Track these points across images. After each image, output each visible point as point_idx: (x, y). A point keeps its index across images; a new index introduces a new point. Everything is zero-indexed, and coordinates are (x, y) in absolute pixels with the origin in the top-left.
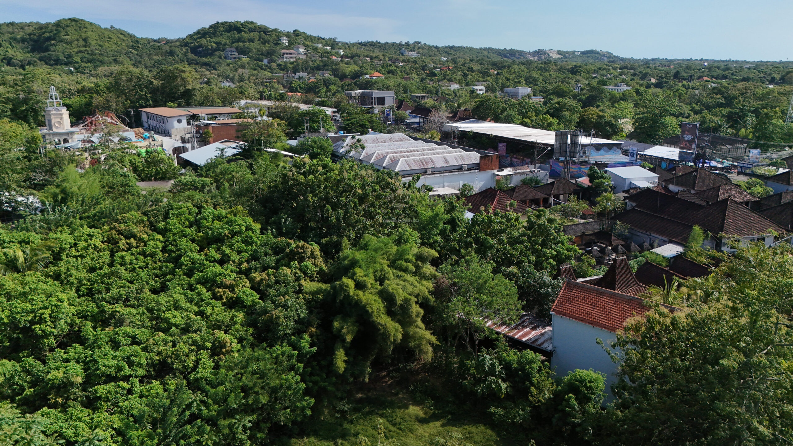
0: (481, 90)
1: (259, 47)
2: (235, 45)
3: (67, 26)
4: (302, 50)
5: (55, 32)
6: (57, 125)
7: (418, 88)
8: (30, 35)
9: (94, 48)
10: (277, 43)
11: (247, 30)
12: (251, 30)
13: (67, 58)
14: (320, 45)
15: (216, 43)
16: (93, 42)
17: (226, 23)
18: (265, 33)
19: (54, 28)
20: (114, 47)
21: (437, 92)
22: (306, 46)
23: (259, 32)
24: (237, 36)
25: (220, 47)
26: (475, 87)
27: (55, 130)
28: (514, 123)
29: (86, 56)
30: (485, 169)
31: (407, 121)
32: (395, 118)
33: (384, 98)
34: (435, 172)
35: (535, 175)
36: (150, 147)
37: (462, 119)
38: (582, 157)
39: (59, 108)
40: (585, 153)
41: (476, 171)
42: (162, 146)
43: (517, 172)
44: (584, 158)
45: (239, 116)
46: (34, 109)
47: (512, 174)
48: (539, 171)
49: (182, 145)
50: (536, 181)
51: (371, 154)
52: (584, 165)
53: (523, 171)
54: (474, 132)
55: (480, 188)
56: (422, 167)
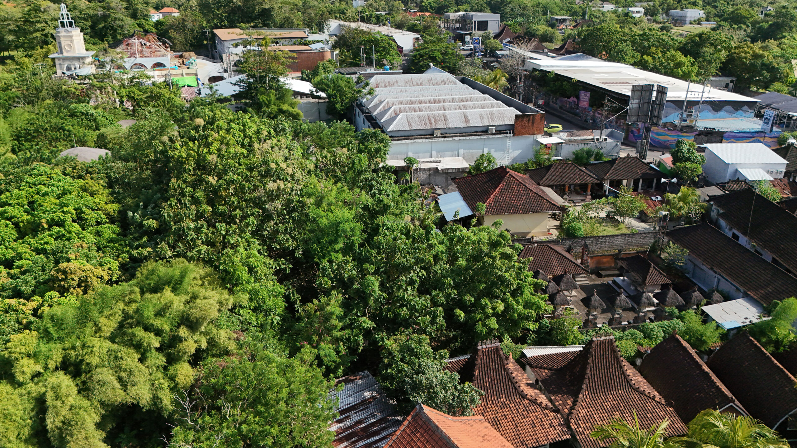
0: (639, 12)
6: (67, 48)
7: (562, 9)
21: (584, 14)
26: (630, 9)
27: (65, 55)
28: (625, 62)
30: (523, 134)
31: (498, 52)
32: (485, 48)
33: (487, 22)
34: (446, 134)
35: (598, 145)
36: (182, 75)
37: (569, 52)
38: (686, 121)
39: (69, 28)
40: (690, 115)
41: (508, 135)
42: (196, 74)
43: (572, 138)
44: (688, 121)
45: (303, 41)
46: (112, 27)
47: (561, 143)
48: (606, 140)
49: (219, 74)
50: (597, 154)
51: (380, 102)
52: (686, 132)
53: (582, 138)
54: (556, 74)
55: (515, 158)
56: (428, 127)
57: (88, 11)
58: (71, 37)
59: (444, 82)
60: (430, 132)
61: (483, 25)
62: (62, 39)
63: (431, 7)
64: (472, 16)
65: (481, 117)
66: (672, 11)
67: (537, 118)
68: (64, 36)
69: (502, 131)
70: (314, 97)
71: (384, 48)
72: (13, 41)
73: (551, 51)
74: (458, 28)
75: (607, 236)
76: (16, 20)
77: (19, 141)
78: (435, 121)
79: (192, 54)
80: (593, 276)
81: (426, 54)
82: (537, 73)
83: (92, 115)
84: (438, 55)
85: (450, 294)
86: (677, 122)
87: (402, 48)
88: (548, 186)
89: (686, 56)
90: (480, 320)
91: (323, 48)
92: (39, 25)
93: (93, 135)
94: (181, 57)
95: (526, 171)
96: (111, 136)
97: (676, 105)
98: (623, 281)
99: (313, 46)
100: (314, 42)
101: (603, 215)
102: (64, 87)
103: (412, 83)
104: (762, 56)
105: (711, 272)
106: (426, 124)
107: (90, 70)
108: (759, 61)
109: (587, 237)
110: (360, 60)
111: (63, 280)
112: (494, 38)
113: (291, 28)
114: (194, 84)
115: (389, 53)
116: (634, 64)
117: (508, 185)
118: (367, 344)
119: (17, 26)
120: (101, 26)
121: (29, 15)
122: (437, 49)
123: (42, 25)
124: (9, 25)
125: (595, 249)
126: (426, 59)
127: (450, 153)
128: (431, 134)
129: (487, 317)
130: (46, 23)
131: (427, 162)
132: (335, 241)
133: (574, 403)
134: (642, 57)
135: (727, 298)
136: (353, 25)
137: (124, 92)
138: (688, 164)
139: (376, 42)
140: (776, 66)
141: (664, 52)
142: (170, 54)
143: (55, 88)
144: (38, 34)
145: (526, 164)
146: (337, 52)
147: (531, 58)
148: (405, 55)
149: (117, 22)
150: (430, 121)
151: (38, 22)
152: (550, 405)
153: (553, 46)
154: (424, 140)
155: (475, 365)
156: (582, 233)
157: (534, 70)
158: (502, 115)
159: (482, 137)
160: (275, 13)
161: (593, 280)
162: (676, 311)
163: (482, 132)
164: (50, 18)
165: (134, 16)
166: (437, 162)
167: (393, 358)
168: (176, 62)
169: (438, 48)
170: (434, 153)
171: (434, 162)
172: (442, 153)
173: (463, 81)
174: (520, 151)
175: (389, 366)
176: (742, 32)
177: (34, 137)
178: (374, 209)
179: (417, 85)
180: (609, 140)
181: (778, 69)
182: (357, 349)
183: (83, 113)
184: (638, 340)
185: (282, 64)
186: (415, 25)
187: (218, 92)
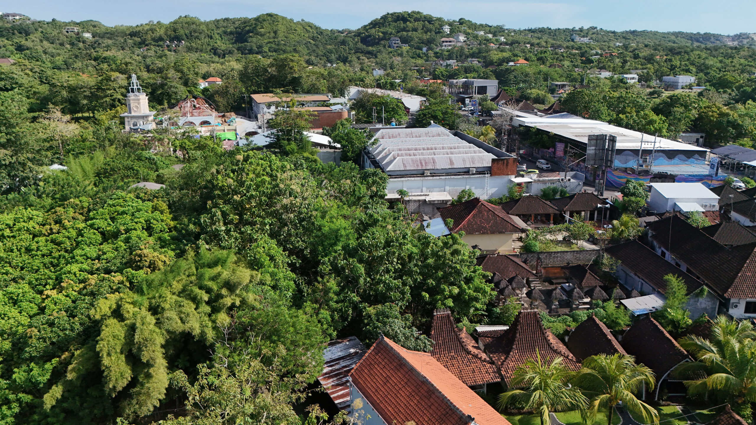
0: (633, 78)
1: (420, 36)
2: (399, 34)
3: (264, 20)
4: (462, 38)
5: (254, 26)
6: (135, 109)
7: (562, 76)
8: (236, 28)
9: (280, 39)
10: (439, 32)
11: (412, 20)
12: (416, 20)
13: (258, 48)
14: (482, 33)
15: (383, 33)
16: (281, 34)
17: (395, 13)
18: (429, 22)
19: (254, 22)
20: (297, 38)
21: (582, 80)
22: (467, 34)
23: (424, 21)
24: (402, 25)
25: (386, 36)
26: (625, 76)
27: (133, 114)
29: (273, 46)
30: (499, 174)
31: (493, 112)
32: (482, 109)
33: (486, 87)
34: (434, 174)
35: (563, 184)
36: (224, 131)
37: (556, 112)
38: (642, 166)
39: (137, 94)
40: (645, 161)
41: (486, 175)
42: (235, 130)
43: (541, 179)
44: (644, 167)
45: (325, 103)
46: (168, 93)
47: (531, 182)
48: (569, 180)
49: (254, 130)
50: (562, 192)
51: (384, 150)
52: (643, 176)
53: (550, 178)
54: (538, 129)
55: (492, 194)
56: (420, 168)
57: (149, 81)
58: (139, 100)
59: (439, 135)
60: (421, 172)
61: (482, 90)
62: (131, 102)
63: (443, 75)
64: (473, 82)
65: (464, 161)
66: (664, 78)
67: (511, 162)
68: (133, 100)
69: (481, 172)
70: (331, 147)
71: (393, 108)
72: (87, 104)
73: (540, 111)
74: (461, 93)
75: (558, 252)
76: (90, 88)
77: (99, 177)
78: (426, 163)
79: (233, 114)
80: (547, 284)
81: (429, 113)
82: (522, 128)
83: (154, 160)
84: (440, 115)
85: (417, 279)
86: (635, 167)
87: (409, 109)
88: (516, 215)
89: (658, 115)
90: (440, 299)
91: (342, 109)
92: (109, 92)
93: (153, 175)
94: (223, 116)
95: (499, 204)
96: (168, 176)
97: (635, 154)
98: (569, 286)
99: (333, 108)
100: (335, 104)
101: (560, 238)
102: (131, 139)
103: (411, 135)
104: (728, 115)
105: (636, 278)
106: (418, 166)
107: (152, 126)
108: (725, 119)
109: (541, 253)
110: (372, 119)
111: (140, 261)
112: (491, 100)
113: (317, 93)
114: (233, 138)
115: (397, 113)
116: (610, 122)
117: (480, 212)
118: (355, 315)
119: (91, 93)
120: (159, 92)
121: (101, 83)
122: (438, 110)
123: (112, 91)
124: (85, 91)
125: (550, 262)
126: (429, 118)
127: (438, 189)
128: (422, 174)
129: (446, 298)
130: (115, 90)
131: (418, 195)
132: (335, 244)
133: (506, 358)
134: (617, 115)
135: (642, 294)
136: (370, 91)
137: (177, 143)
138: (633, 199)
139: (386, 104)
140: (741, 123)
141: (637, 112)
142: (215, 113)
143: (125, 139)
144: (108, 99)
145: (501, 199)
146: (353, 112)
147: (518, 116)
148: (412, 115)
149: (172, 89)
150: (421, 163)
151: (109, 89)
152: (488, 359)
153: (542, 107)
154: (416, 179)
155: (431, 327)
156: (537, 249)
157: (520, 126)
158: (481, 159)
159: (464, 176)
160: (303, 81)
161: (546, 286)
162: (600, 302)
163: (465, 172)
164: (118, 86)
165: (186, 84)
166: (426, 195)
167: (371, 319)
168: (220, 120)
169: (439, 108)
170: (424, 189)
171: (424, 195)
172: (431, 189)
173: (455, 134)
174: (496, 189)
175: (368, 324)
176: (726, 96)
177: (111, 175)
178: (367, 223)
179: (416, 137)
180: (572, 180)
181: (742, 126)
182: (347, 318)
183: (146, 158)
184: (568, 323)
185: (306, 120)
186: (423, 90)
187: (254, 143)
